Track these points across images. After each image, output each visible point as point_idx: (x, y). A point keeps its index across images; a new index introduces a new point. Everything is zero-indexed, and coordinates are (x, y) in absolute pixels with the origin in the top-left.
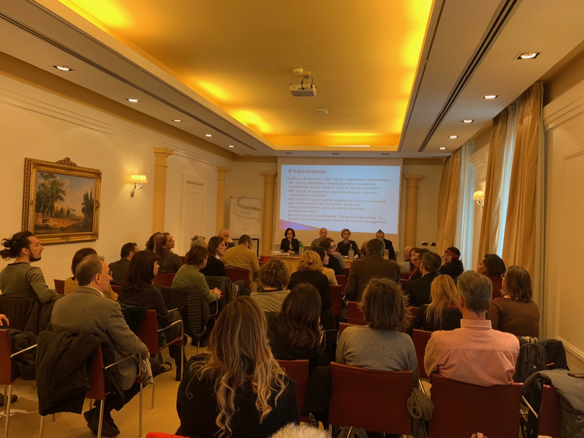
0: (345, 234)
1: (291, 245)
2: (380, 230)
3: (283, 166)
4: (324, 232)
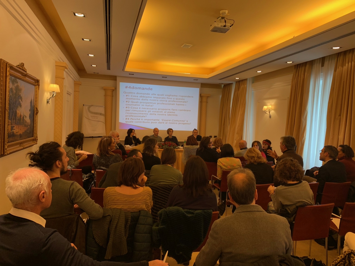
0: (170, 132)
1: (133, 141)
2: (195, 129)
3: (121, 83)
4: (157, 131)
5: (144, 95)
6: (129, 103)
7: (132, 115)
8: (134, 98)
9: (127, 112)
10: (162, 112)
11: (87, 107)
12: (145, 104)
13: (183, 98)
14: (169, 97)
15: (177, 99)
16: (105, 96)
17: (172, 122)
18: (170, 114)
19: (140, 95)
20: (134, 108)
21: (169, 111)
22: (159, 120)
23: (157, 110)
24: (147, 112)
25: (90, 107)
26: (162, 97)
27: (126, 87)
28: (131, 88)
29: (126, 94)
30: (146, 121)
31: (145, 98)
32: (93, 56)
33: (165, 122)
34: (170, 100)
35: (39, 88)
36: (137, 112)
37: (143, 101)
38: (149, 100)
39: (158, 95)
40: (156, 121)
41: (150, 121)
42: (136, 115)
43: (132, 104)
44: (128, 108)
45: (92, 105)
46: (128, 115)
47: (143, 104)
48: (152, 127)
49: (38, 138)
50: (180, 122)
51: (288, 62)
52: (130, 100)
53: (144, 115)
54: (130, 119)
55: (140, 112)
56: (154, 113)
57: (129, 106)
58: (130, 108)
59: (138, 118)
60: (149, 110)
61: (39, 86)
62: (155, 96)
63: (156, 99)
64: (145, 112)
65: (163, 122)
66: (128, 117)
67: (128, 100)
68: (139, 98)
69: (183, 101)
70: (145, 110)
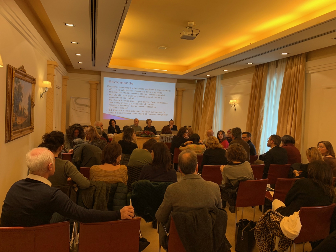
0: (149, 122)
1: (115, 130)
2: (171, 119)
3: (105, 78)
4: (137, 121)
5: (126, 89)
6: (111, 96)
7: (115, 106)
8: (116, 91)
9: (110, 104)
10: (142, 104)
11: (74, 100)
12: (126, 97)
13: (161, 92)
14: (148, 91)
15: (155, 93)
16: (91, 89)
17: (151, 113)
18: (149, 106)
19: (123, 89)
20: (116, 100)
21: (148, 103)
22: (139, 111)
23: (137, 103)
24: (128, 104)
25: (76, 99)
26: (142, 90)
27: (110, 82)
28: (114, 83)
29: (110, 88)
30: (128, 112)
31: (126, 92)
32: (80, 55)
33: (145, 113)
34: (149, 93)
35: (35, 85)
36: (119, 104)
37: (125, 94)
38: (130, 93)
39: (139, 89)
40: (136, 112)
41: (131, 113)
42: (119, 107)
43: (115, 96)
44: (111, 100)
45: (79, 98)
46: (111, 106)
47: (124, 97)
48: (133, 117)
49: (34, 127)
50: (158, 113)
51: (248, 64)
52: (113, 94)
53: (126, 107)
54: (113, 110)
55: (122, 104)
56: (135, 105)
57: (112, 98)
58: (113, 100)
59: (120, 109)
60: (130, 102)
61: (35, 83)
62: (135, 90)
63: (136, 92)
64: (126, 104)
65: (143, 113)
66: (111, 109)
67: (111, 93)
68: (121, 91)
69: (161, 94)
70: (127, 102)
